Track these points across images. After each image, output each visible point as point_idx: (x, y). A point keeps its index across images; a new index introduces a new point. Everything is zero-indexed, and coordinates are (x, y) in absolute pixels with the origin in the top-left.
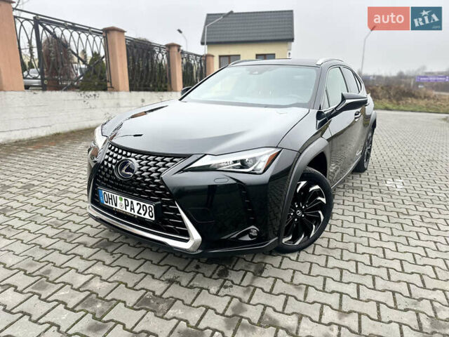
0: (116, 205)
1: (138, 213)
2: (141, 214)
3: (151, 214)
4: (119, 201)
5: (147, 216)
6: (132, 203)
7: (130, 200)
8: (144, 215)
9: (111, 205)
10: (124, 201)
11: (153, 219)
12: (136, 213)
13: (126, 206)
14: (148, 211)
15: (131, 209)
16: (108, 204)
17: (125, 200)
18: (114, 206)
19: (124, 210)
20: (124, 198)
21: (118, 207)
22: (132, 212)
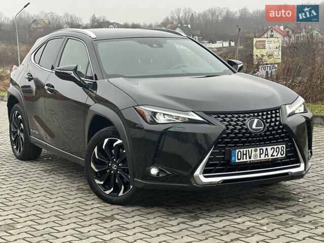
0: (250, 158)
1: (272, 156)
2: (274, 156)
3: (282, 153)
4: (253, 153)
5: (279, 156)
6: (267, 149)
7: (264, 148)
8: (277, 155)
9: (245, 160)
10: (259, 151)
11: (284, 156)
12: (270, 157)
13: (260, 154)
14: (280, 150)
15: (265, 155)
16: (242, 160)
17: (260, 149)
18: (248, 159)
19: (258, 158)
20: (258, 149)
21: (252, 159)
22: (267, 158)
